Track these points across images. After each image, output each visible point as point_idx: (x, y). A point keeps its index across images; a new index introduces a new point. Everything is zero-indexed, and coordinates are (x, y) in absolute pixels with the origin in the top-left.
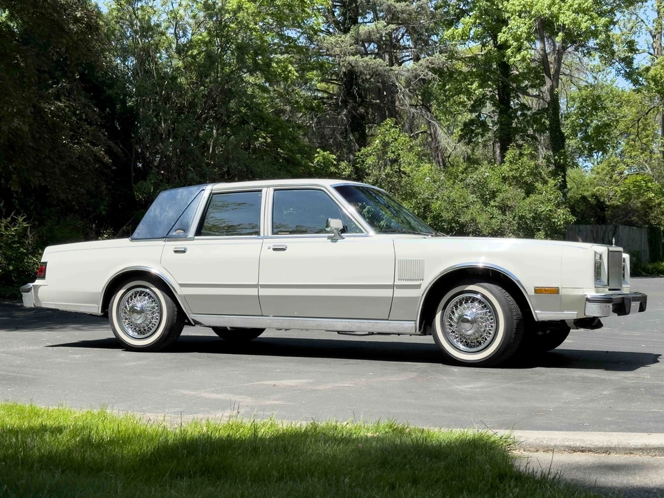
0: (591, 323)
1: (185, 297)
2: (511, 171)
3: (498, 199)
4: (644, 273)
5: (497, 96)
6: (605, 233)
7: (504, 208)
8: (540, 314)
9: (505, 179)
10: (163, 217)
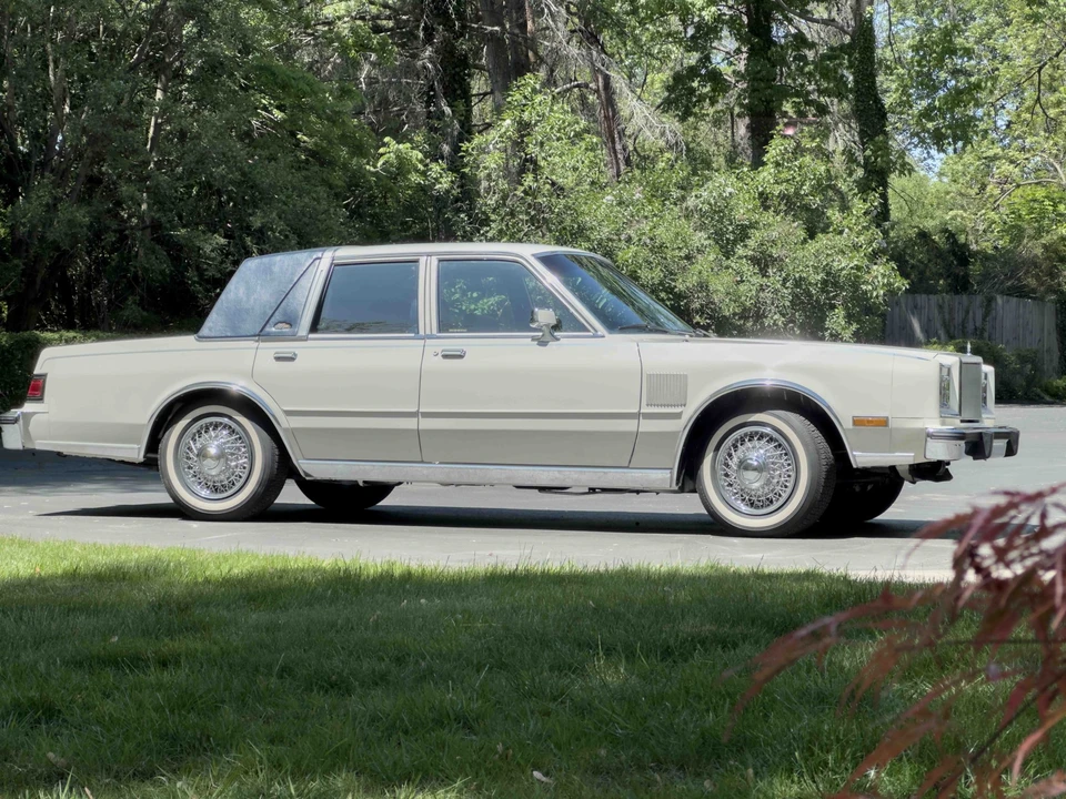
0: (934, 471)
1: (293, 432)
2: (777, 183)
3: (751, 243)
4: (1048, 398)
5: (745, 19)
6: (967, 312)
7: (762, 262)
8: (861, 458)
9: (764, 200)
10: (252, 301)
